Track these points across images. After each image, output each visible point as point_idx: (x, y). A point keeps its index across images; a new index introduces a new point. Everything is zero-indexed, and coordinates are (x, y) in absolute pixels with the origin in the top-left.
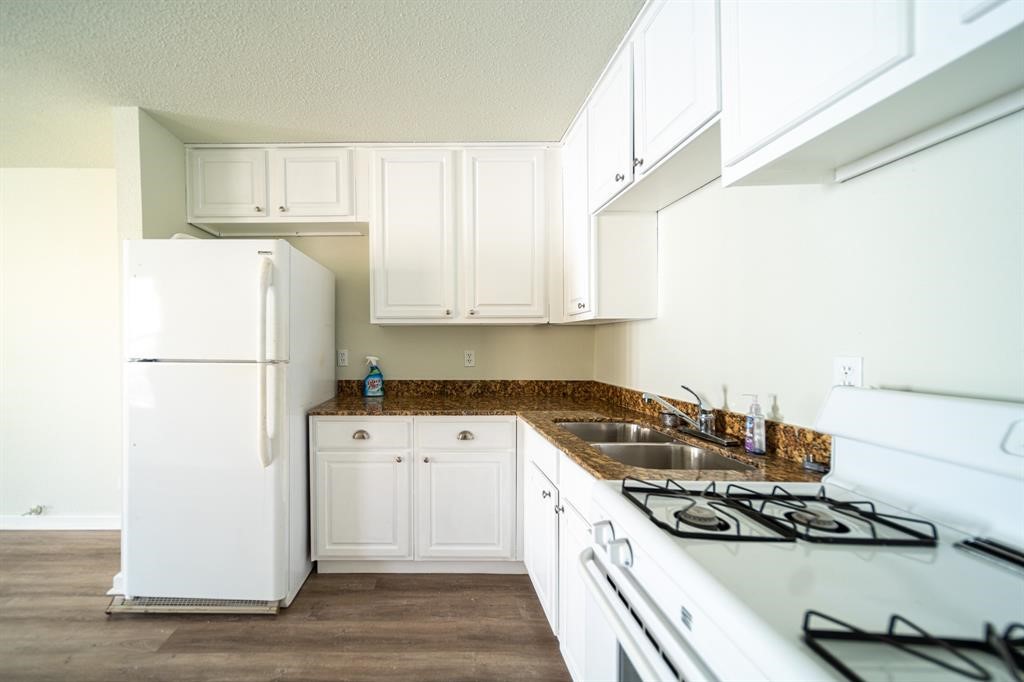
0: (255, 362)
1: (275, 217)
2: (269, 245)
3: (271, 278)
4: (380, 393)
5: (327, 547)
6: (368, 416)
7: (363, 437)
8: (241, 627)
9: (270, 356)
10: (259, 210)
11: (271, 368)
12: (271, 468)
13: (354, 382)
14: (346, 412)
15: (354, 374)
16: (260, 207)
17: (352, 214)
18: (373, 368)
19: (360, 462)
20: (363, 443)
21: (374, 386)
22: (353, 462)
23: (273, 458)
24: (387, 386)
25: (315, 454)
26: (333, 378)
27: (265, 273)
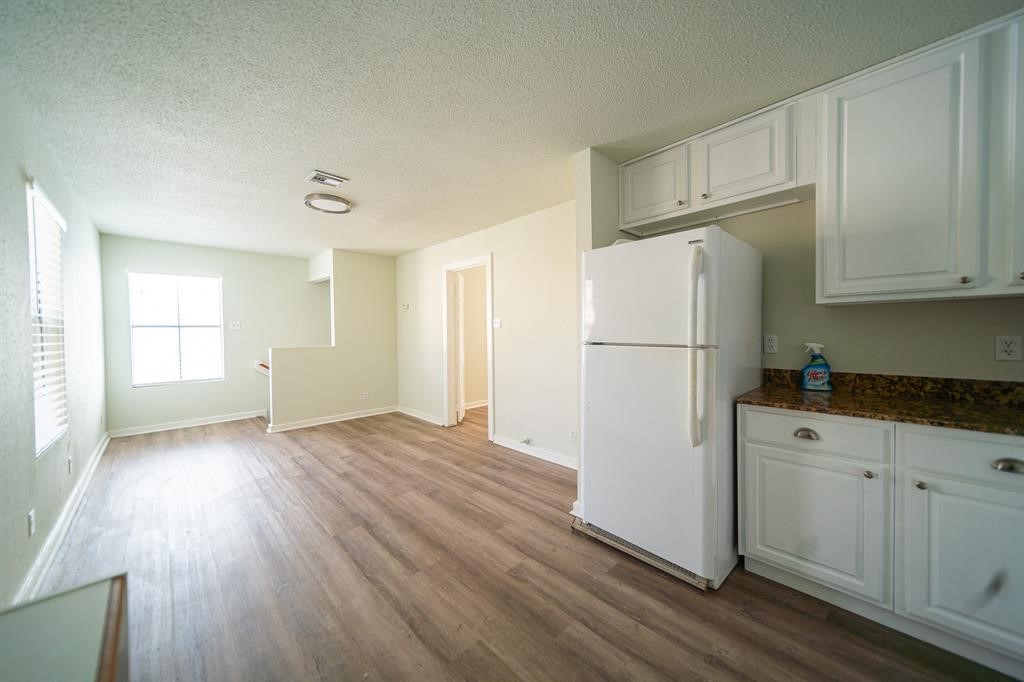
0: (686, 347)
1: (698, 206)
2: (700, 233)
3: (702, 266)
4: (826, 387)
5: (759, 547)
6: (817, 414)
7: (810, 437)
8: (672, 587)
9: (700, 341)
10: (681, 203)
11: (701, 353)
12: (700, 450)
13: (787, 371)
14: (785, 405)
15: (787, 362)
16: (682, 200)
17: (791, 179)
18: (814, 357)
19: (801, 465)
20: (807, 444)
21: (816, 379)
22: (794, 463)
23: (702, 441)
24: (837, 380)
25: (743, 444)
26: (758, 365)
27: (696, 262)
